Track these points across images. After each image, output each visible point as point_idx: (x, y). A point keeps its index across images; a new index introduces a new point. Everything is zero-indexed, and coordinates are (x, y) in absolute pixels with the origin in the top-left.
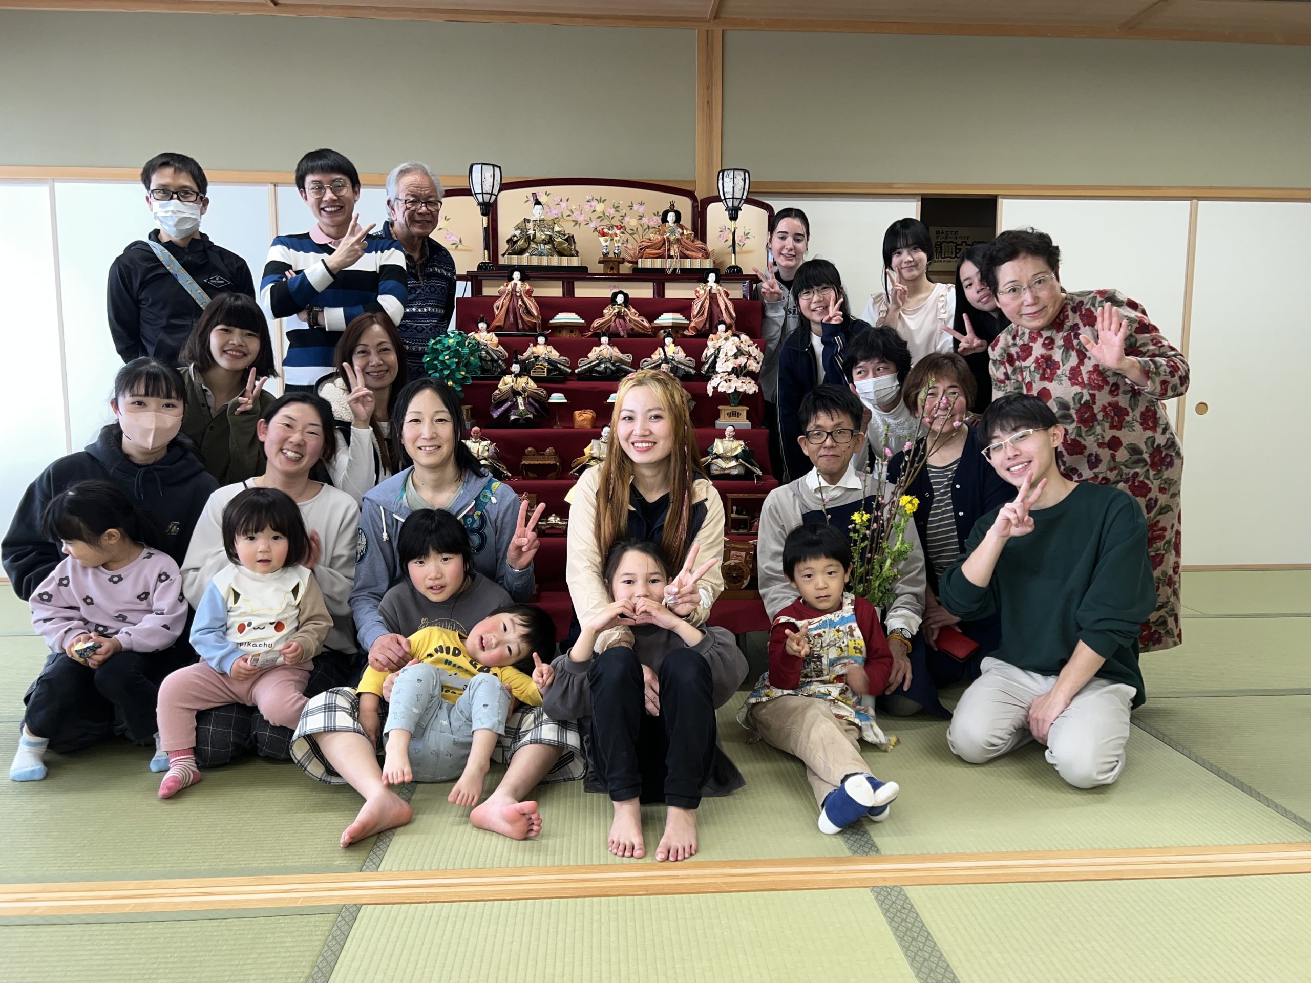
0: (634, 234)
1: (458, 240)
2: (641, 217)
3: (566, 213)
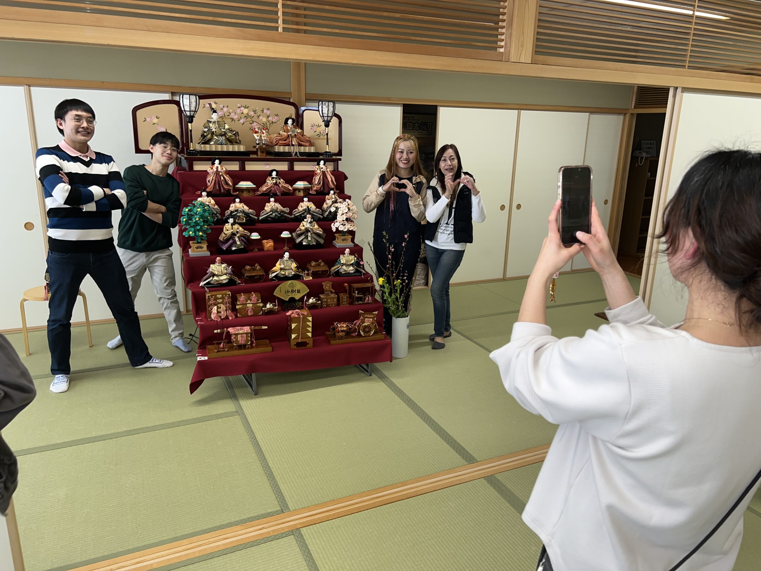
0: (264, 126)
3: (227, 114)
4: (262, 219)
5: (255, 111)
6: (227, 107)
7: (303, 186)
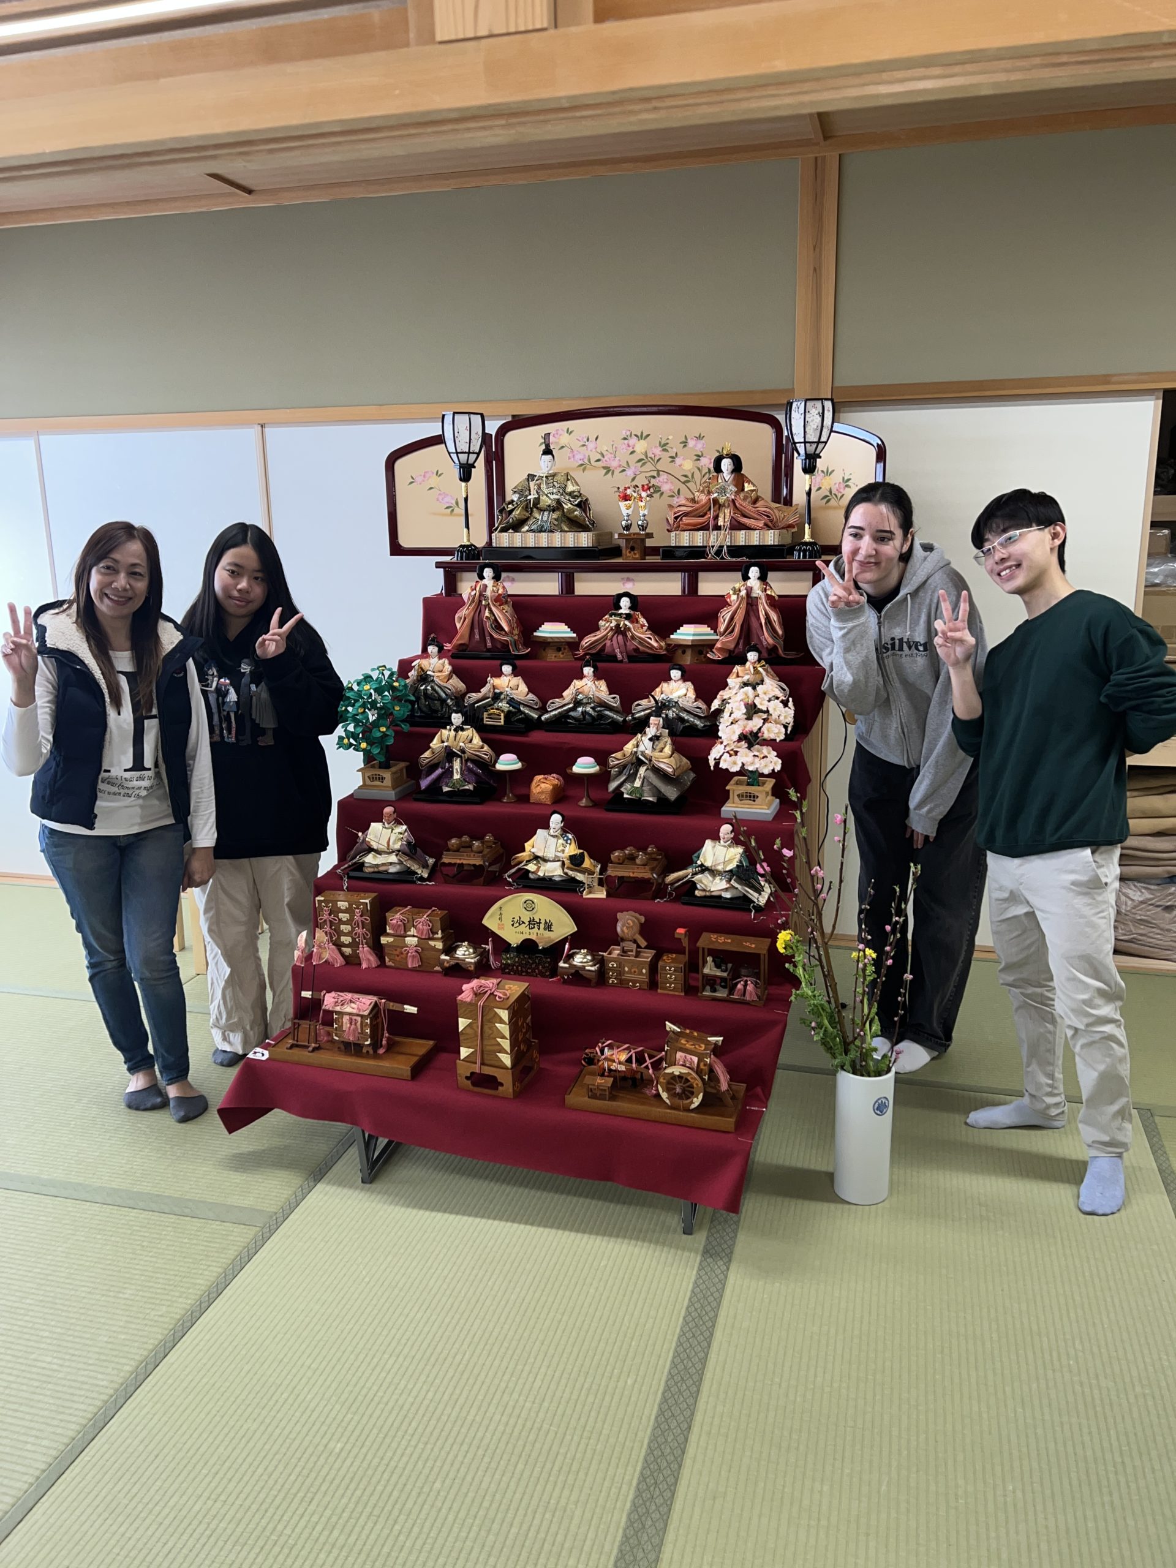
4: (547, 719)
7: (691, 638)
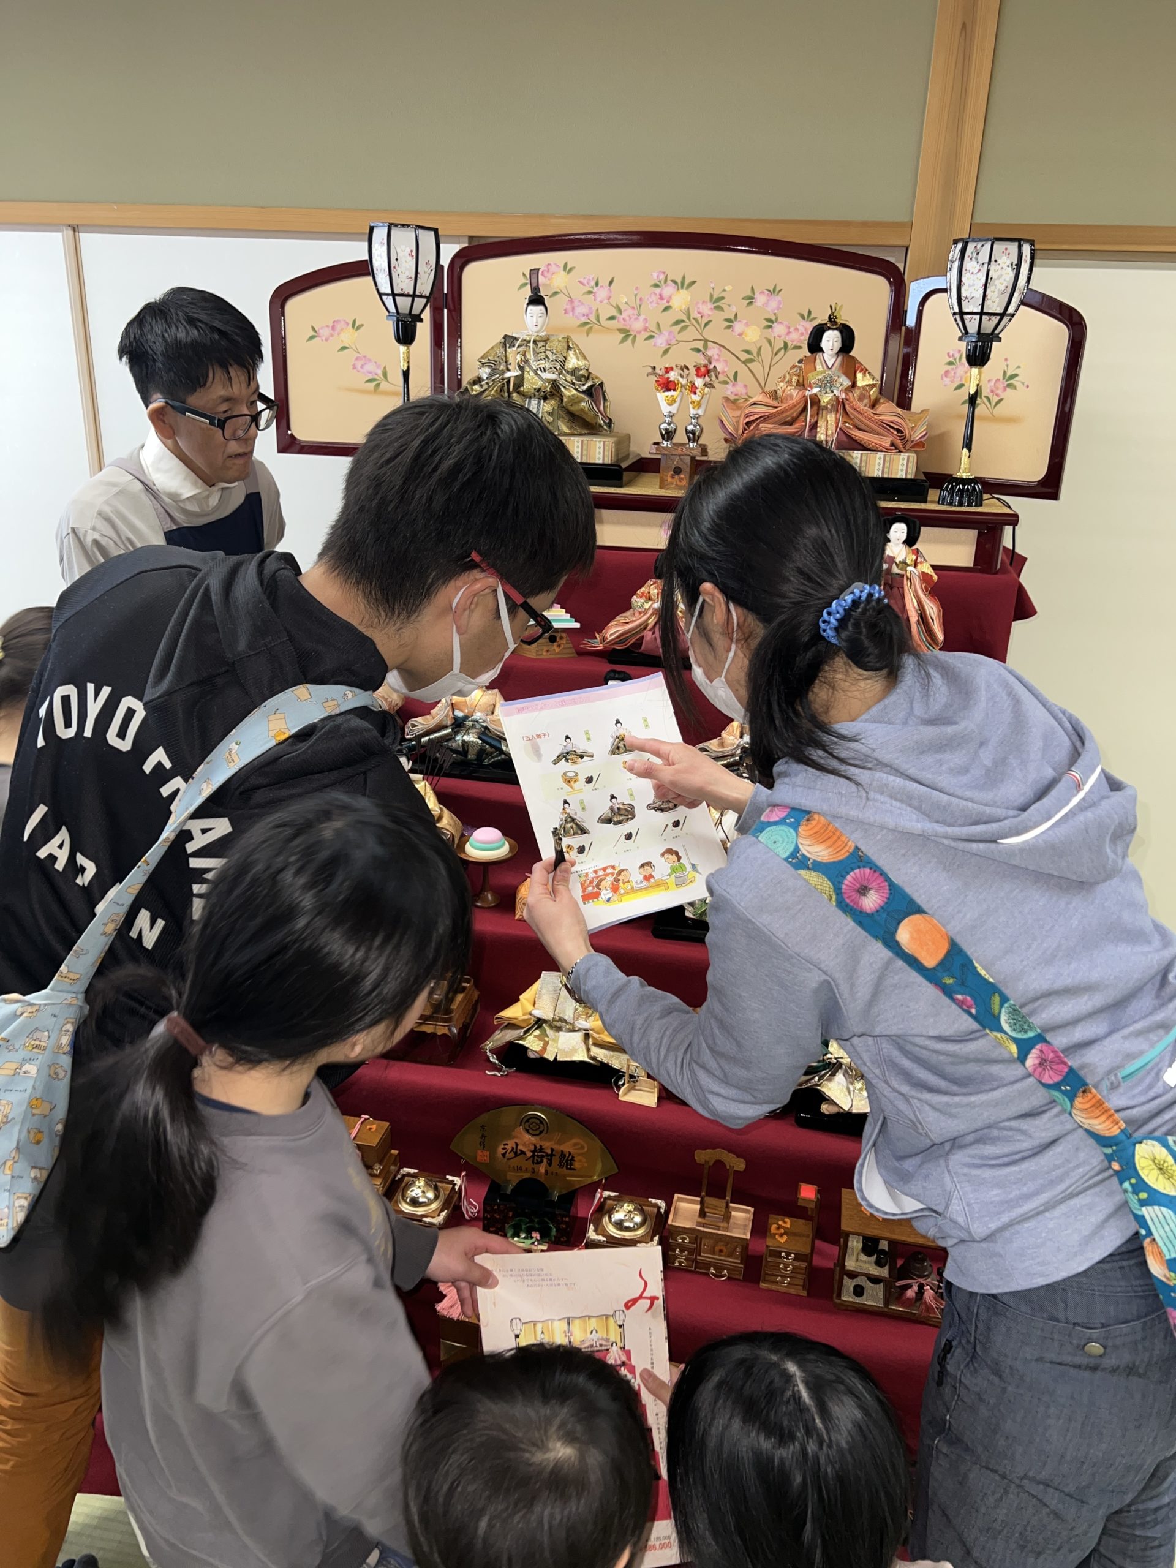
0: (751, 361)
1: (380, 372)
2: (770, 323)
3: (607, 311)
5: (717, 302)
6: (611, 282)
